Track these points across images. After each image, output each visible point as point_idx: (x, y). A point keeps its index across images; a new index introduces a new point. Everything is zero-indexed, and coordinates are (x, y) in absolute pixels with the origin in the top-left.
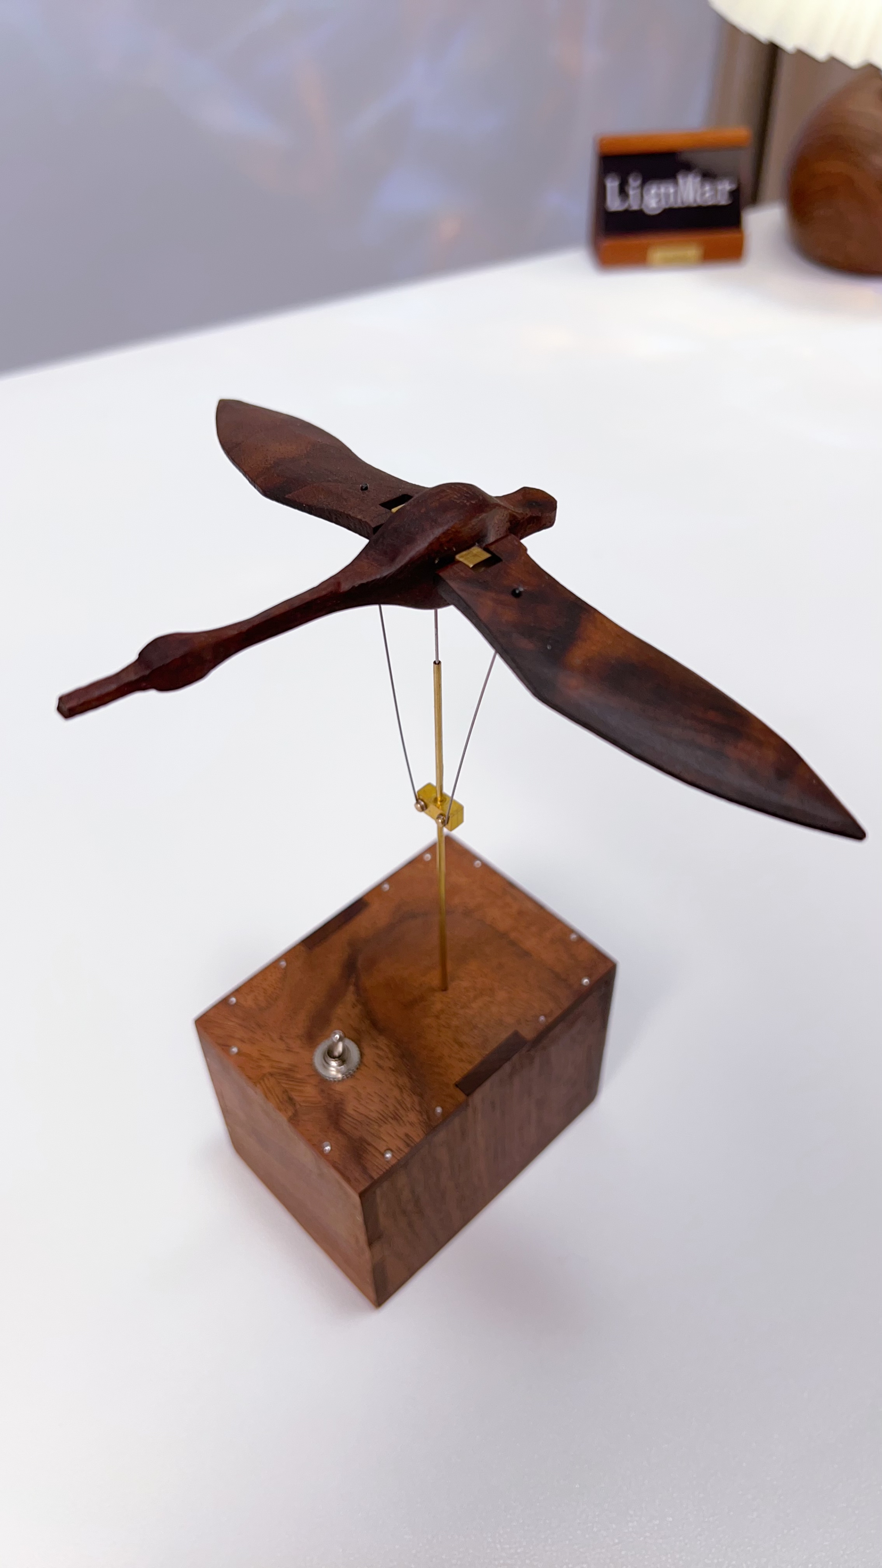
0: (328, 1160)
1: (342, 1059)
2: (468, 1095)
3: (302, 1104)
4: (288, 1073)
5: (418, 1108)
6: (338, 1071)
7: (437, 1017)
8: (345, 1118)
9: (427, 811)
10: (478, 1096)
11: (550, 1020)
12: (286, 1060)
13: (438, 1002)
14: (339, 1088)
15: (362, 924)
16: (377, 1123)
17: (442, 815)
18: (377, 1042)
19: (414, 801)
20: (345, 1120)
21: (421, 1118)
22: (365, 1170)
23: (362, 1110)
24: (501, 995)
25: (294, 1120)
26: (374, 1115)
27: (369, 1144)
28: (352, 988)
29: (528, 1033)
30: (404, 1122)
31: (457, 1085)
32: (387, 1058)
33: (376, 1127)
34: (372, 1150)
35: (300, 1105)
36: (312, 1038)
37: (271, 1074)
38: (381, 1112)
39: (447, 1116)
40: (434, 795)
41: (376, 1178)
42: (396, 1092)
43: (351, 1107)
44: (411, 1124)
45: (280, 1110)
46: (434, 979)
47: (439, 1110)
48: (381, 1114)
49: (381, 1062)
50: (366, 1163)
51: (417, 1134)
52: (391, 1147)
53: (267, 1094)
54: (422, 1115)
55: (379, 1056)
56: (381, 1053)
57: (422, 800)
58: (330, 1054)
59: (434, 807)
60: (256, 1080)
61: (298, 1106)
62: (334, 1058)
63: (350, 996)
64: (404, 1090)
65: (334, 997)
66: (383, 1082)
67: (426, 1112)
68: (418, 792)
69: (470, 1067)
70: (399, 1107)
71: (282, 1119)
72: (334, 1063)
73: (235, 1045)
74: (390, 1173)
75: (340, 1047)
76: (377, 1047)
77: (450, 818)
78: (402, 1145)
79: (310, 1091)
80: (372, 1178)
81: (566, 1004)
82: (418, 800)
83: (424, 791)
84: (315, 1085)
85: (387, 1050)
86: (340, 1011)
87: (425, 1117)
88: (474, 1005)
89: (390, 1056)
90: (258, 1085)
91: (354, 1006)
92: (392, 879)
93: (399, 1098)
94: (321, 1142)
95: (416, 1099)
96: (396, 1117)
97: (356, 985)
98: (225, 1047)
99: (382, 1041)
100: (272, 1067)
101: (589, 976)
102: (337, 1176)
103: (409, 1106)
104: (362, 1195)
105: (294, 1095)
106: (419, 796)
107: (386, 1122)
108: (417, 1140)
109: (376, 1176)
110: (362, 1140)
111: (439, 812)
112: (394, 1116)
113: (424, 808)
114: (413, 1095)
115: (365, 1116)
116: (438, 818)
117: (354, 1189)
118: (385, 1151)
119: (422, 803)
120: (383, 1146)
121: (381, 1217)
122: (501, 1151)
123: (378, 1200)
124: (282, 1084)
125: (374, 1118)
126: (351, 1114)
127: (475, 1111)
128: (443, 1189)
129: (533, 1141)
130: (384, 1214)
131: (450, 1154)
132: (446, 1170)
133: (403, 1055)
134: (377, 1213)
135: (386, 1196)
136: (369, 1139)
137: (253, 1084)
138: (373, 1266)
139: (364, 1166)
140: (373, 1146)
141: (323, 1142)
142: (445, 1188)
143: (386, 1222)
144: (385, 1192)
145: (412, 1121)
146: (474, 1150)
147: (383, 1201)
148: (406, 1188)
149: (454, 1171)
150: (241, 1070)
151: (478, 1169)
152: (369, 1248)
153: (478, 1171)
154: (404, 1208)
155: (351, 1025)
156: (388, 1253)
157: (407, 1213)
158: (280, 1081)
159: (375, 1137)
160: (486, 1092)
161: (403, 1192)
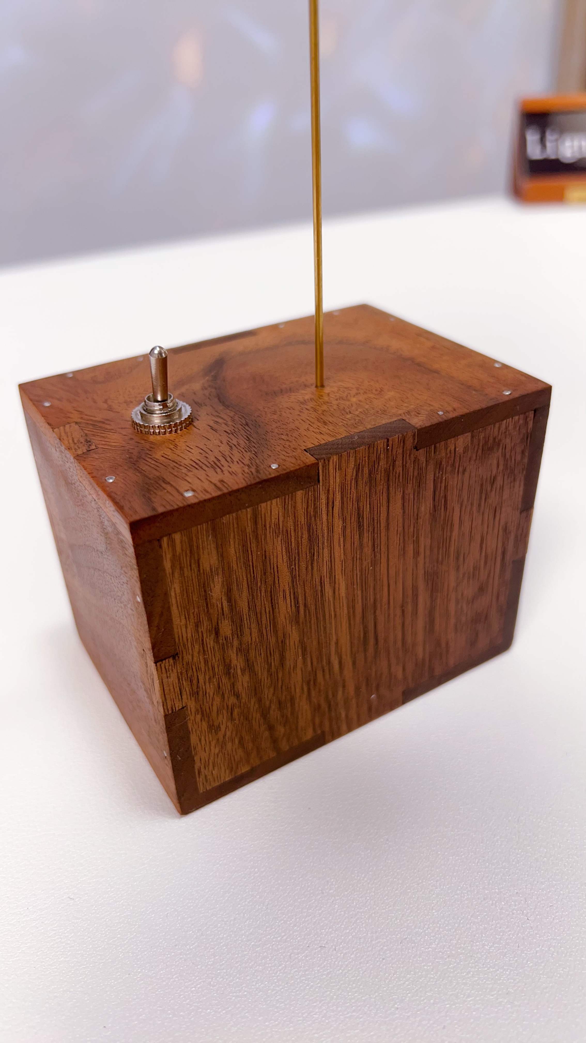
0: (106, 491)
3: (98, 446)
4: (97, 424)
5: (247, 463)
7: (303, 403)
8: (148, 461)
10: (333, 472)
11: (451, 416)
12: (101, 416)
13: (307, 394)
14: (153, 439)
15: (243, 343)
16: (187, 468)
18: (219, 413)
20: (147, 463)
21: (247, 471)
22: (149, 502)
23: (173, 457)
24: (391, 394)
25: (82, 457)
26: (187, 462)
27: (168, 483)
28: (208, 378)
29: (418, 421)
30: (222, 471)
31: (306, 450)
32: (227, 424)
33: (184, 470)
34: (170, 489)
35: (96, 447)
37: (77, 423)
38: (196, 461)
41: (160, 511)
42: (225, 448)
43: (161, 454)
44: (232, 473)
45: (69, 449)
46: (311, 380)
47: (274, 466)
48: (195, 463)
49: (216, 426)
50: (155, 498)
51: (237, 483)
52: (194, 488)
53: (64, 437)
54: (249, 467)
56: (219, 420)
60: (57, 426)
61: (93, 447)
63: (203, 383)
64: (235, 448)
65: (184, 382)
66: (209, 440)
67: (259, 467)
69: (330, 439)
70: (222, 459)
71: (69, 458)
73: (50, 402)
74: (185, 515)
76: (217, 416)
78: (211, 489)
79: (116, 438)
80: (155, 509)
81: (476, 407)
84: (125, 435)
85: (229, 419)
86: (186, 390)
87: (253, 470)
88: (353, 399)
89: (230, 423)
90: (56, 430)
91: (204, 388)
93: (227, 453)
94: (105, 475)
95: (247, 455)
96: (215, 467)
97: (215, 376)
98: (37, 402)
99: (226, 414)
100: (82, 418)
101: (512, 391)
103: (236, 460)
104: (135, 527)
105: (96, 439)
107: (199, 469)
110: (160, 479)
112: (212, 466)
114: (245, 453)
115: (174, 461)
117: (127, 517)
118: (185, 491)
120: (182, 485)
121: (175, 611)
122: (373, 632)
123: (167, 565)
124: (85, 431)
125: (185, 464)
126: (157, 459)
127: (330, 504)
128: (280, 634)
129: (420, 655)
130: (180, 608)
131: (291, 565)
132: (285, 597)
133: (247, 424)
134: (166, 595)
135: (181, 569)
136: (169, 478)
137: (51, 430)
138: (166, 716)
139: (150, 499)
140: (172, 485)
141: (107, 475)
142: (284, 635)
143: (184, 629)
144: (179, 558)
145: (234, 471)
146: (331, 593)
147: (176, 575)
148: (216, 579)
149: (298, 611)
150: (45, 419)
151: (337, 640)
152: (156, 666)
153: (337, 643)
154: (214, 623)
155: (193, 400)
156: (192, 705)
157: (220, 638)
158: (83, 428)
159: (178, 479)
160: (348, 478)
161: (212, 585)
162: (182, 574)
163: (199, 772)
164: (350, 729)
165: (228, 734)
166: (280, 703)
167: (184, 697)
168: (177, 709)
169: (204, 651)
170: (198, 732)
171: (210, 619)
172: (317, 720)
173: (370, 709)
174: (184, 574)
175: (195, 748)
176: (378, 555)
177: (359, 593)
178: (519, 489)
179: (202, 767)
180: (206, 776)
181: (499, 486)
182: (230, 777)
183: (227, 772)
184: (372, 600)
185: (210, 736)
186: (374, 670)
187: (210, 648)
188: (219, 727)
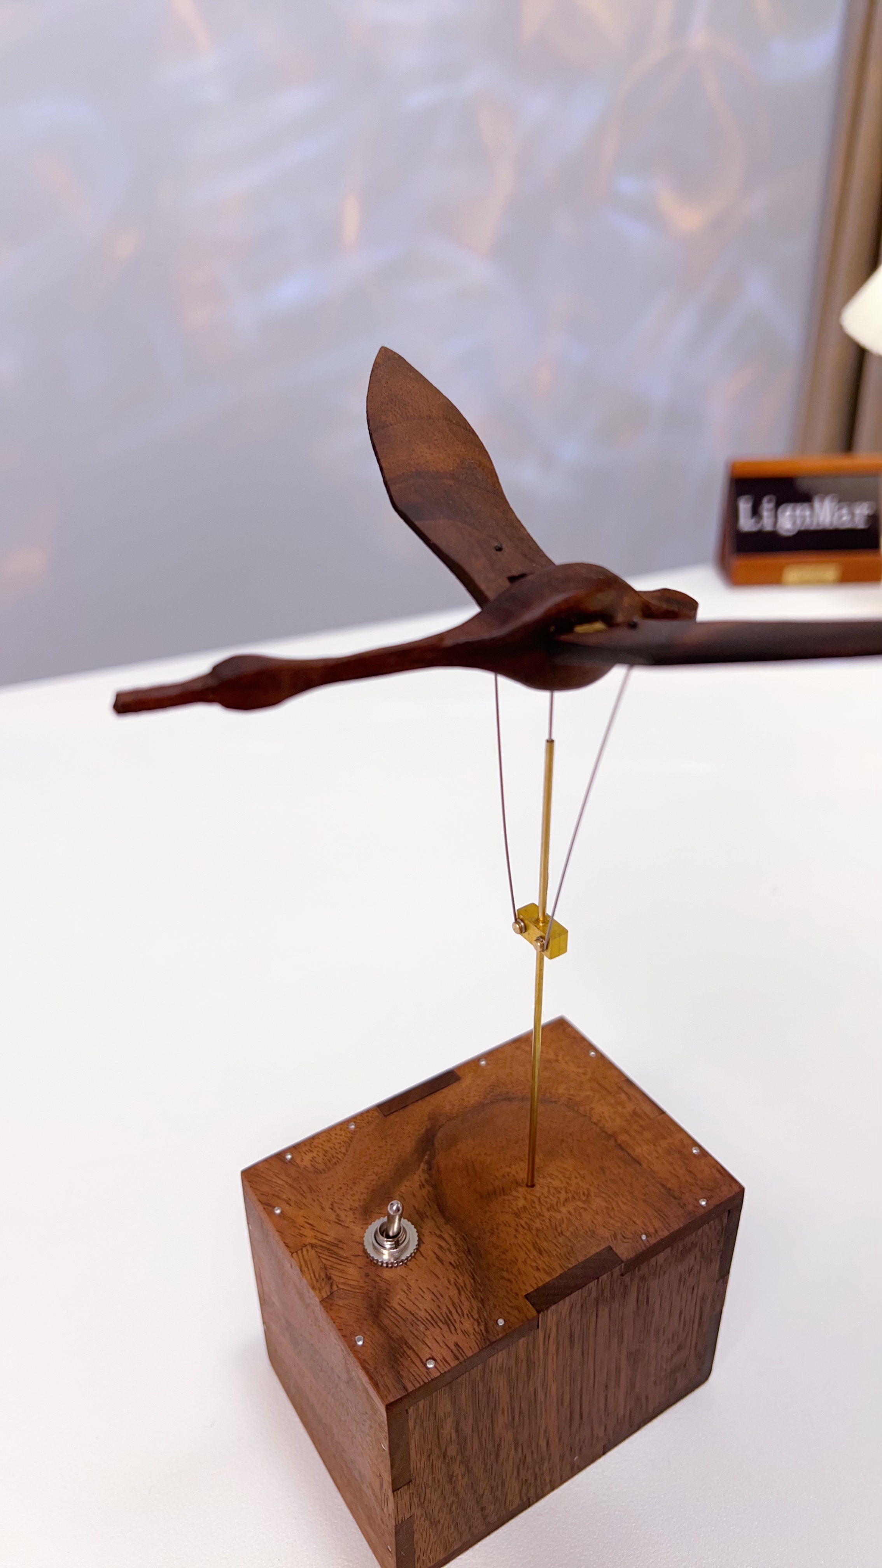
0: (358, 1358)
1: (397, 1240)
2: (539, 1312)
3: (340, 1286)
4: (332, 1248)
5: (476, 1316)
6: (391, 1255)
7: (517, 1215)
8: (387, 1312)
9: (526, 934)
10: (551, 1316)
11: (653, 1241)
12: (332, 1233)
13: (520, 1198)
14: (387, 1274)
15: (449, 1096)
16: (424, 1325)
17: (542, 937)
18: (441, 1232)
19: (513, 920)
20: (387, 1314)
21: (477, 1329)
22: (399, 1377)
23: (408, 1305)
24: (598, 1202)
25: (327, 1303)
26: (423, 1314)
27: (410, 1348)
28: (423, 1166)
29: (624, 1251)
30: (456, 1330)
31: (527, 1297)
32: (450, 1251)
33: (422, 1328)
34: (412, 1355)
35: (338, 1287)
36: (367, 1213)
37: (313, 1246)
38: (430, 1312)
39: (510, 1333)
40: (535, 916)
41: (410, 1390)
42: (454, 1292)
43: (397, 1300)
44: (465, 1333)
45: (313, 1288)
46: (521, 1171)
47: (501, 1322)
48: (430, 1315)
49: (441, 1255)
50: (402, 1370)
51: (470, 1347)
52: (434, 1355)
53: (304, 1267)
54: (479, 1324)
55: (440, 1247)
56: (443, 1244)
57: (522, 921)
58: (384, 1231)
59: (535, 927)
60: (294, 1249)
61: (335, 1288)
62: (388, 1237)
63: (419, 1175)
64: (462, 1293)
65: (401, 1173)
66: (439, 1278)
67: (487, 1324)
68: (518, 910)
69: (548, 1279)
70: (453, 1311)
71: (314, 1299)
72: (388, 1245)
73: (280, 1207)
74: (430, 1387)
75: (395, 1227)
76: (440, 1237)
77: (551, 942)
78: (449, 1357)
79: (353, 1273)
80: (405, 1389)
81: (676, 1226)
82: (516, 921)
83: (525, 910)
84: (360, 1268)
85: (451, 1242)
86: (405, 1187)
87: (483, 1328)
88: (564, 1210)
89: (453, 1249)
90: (295, 1255)
91: (422, 1186)
92: (489, 1055)
93: (456, 1301)
94: (354, 1334)
95: (475, 1304)
96: (448, 1322)
97: (429, 1163)
98: (268, 1207)
99: (448, 1231)
100: (315, 1237)
101: (708, 1199)
102: (365, 1379)
103: (466, 1311)
104: (389, 1407)
105: (335, 1274)
106: (518, 915)
107: (435, 1325)
108: (469, 1354)
109: (410, 1388)
110: (403, 1341)
111: (539, 933)
112: (445, 1320)
113: (523, 930)
114: (472, 1299)
115: (410, 1312)
116: (537, 940)
117: (382, 1398)
118: (427, 1360)
119: (522, 924)
120: (425, 1353)
121: (413, 1452)
122: (578, 1411)
123: (411, 1424)
124: (322, 1260)
125: (421, 1318)
126: (395, 1308)
127: (547, 1337)
128: (497, 1440)
129: (621, 1413)
130: (417, 1449)
131: (510, 1390)
132: (503, 1413)
133: (469, 1251)
134: (408, 1444)
135: (422, 1422)
136: (411, 1342)
137: (290, 1254)
138: (396, 1526)
139: (399, 1373)
140: (414, 1351)
141: (356, 1334)
142: (501, 1440)
143: (418, 1463)
144: (421, 1416)
145: (466, 1330)
146: (543, 1397)
147: (417, 1428)
148: (448, 1420)
149: (513, 1418)
150: (280, 1235)
151: (546, 1427)
152: (394, 1494)
153: (545, 1431)
154: (443, 1450)
155: (414, 1207)
156: (418, 1512)
157: (447, 1458)
158: (321, 1255)
159: (419, 1341)
160: (563, 1315)
161: (444, 1425)
162: (422, 1426)
163: (418, 1559)
164: (553, 1489)
165: (446, 1524)
166: (492, 1488)
167: (413, 1507)
168: (406, 1519)
169: (433, 1472)
170: (421, 1530)
171: (440, 1449)
172: (524, 1491)
173: (572, 1468)
174: (423, 1425)
175: (417, 1543)
176: (586, 1357)
177: (568, 1388)
178: (715, 1267)
179: (422, 1554)
180: (423, 1561)
181: (696, 1272)
182: (444, 1556)
183: (442, 1552)
184: (579, 1388)
185: (431, 1530)
186: (577, 1438)
187: (438, 1467)
188: (439, 1521)
